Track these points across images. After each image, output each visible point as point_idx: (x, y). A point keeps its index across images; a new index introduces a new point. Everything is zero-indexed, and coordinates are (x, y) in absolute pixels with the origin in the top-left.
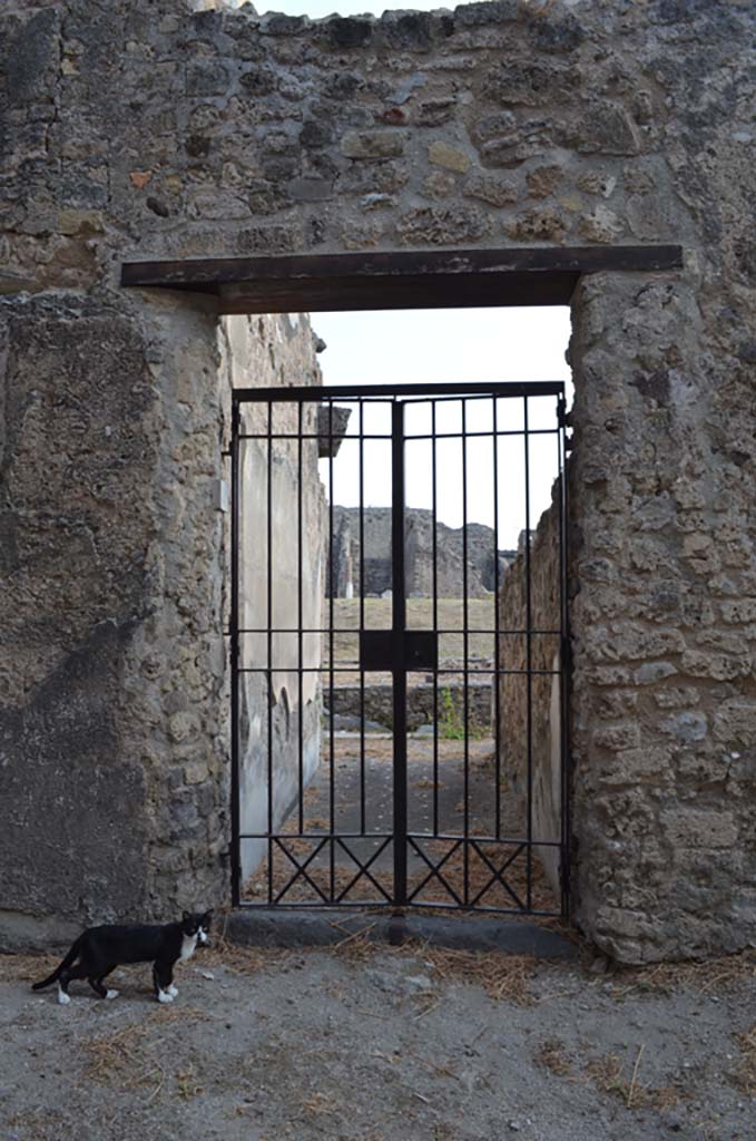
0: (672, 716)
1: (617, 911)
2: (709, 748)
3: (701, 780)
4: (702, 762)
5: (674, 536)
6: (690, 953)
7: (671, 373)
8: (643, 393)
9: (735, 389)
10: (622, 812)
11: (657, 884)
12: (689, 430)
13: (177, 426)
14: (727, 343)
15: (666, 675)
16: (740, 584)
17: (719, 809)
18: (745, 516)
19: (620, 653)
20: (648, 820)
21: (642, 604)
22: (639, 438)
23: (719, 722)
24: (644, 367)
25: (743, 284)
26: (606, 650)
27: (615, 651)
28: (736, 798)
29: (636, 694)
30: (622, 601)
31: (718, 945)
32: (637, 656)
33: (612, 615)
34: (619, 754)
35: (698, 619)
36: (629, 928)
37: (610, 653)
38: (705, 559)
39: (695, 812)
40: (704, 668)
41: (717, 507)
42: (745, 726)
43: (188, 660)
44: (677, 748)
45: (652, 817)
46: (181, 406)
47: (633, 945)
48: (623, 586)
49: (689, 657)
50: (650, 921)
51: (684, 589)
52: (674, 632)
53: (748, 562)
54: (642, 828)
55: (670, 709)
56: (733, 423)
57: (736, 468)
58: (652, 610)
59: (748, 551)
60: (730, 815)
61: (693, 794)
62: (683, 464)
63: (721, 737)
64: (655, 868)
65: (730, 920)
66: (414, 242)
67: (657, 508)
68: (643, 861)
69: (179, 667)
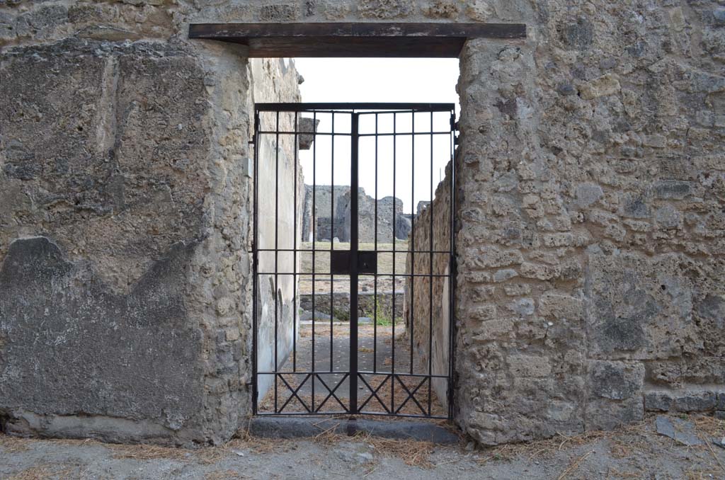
0: (514, 300)
1: (481, 414)
2: (535, 319)
3: (530, 338)
4: (531, 327)
5: (518, 195)
6: (522, 438)
7: (518, 99)
8: (501, 111)
9: (554, 110)
10: (485, 357)
11: (504, 398)
12: (528, 133)
13: (222, 124)
14: (550, 83)
15: (511, 277)
16: (555, 224)
17: (541, 354)
18: (559, 184)
19: (485, 264)
20: (500, 361)
21: (498, 235)
22: (498, 137)
23: (541, 304)
24: (503, 96)
25: (561, 48)
26: (477, 261)
27: (482, 262)
28: (551, 348)
29: (494, 288)
30: (487, 233)
31: (539, 434)
32: (495, 265)
33: (481, 241)
34: (484, 323)
35: (531, 244)
36: (488, 424)
37: (479, 264)
38: (535, 209)
39: (527, 357)
40: (534, 273)
41: (543, 179)
42: (556, 307)
43: (228, 266)
44: (517, 319)
45: (502, 359)
46: (225, 113)
47: (490, 433)
48: (487, 224)
49: (524, 266)
50: (500, 420)
51: (523, 226)
52: (516, 251)
53: (560, 211)
54: (496, 365)
55: (513, 296)
56: (553, 130)
57: (554, 156)
58: (504, 239)
59: (560, 205)
60: (547, 358)
61: (526, 346)
62: (523, 153)
63: (542, 313)
64: (503, 389)
65: (546, 419)
66: (367, 16)
67: (508, 179)
68: (497, 385)
69: (222, 270)
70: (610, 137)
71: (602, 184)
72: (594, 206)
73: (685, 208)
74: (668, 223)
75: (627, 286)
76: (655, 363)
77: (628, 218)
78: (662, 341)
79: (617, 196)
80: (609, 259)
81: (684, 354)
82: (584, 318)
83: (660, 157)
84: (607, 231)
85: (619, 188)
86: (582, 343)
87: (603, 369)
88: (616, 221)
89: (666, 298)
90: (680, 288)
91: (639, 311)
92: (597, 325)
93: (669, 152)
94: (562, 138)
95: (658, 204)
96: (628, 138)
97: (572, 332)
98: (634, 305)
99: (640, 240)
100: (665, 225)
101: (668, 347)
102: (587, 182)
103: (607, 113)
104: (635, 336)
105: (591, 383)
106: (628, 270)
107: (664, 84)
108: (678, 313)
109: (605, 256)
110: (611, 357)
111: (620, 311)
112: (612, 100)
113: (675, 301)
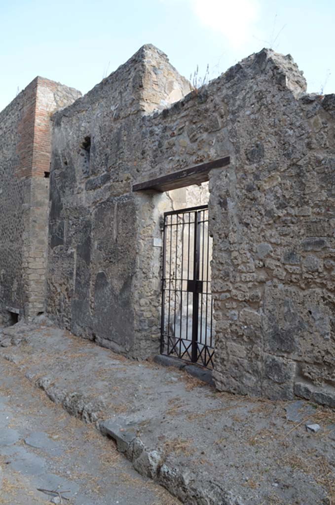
0: (229, 311)
1: (216, 371)
2: (238, 323)
3: (237, 334)
4: (237, 328)
5: (229, 252)
6: (232, 391)
7: (228, 199)
8: (221, 206)
11: (225, 366)
12: (232, 217)
13: (142, 225)
14: (243, 186)
15: (228, 297)
16: (246, 268)
17: (241, 345)
19: (216, 289)
21: (222, 274)
22: (220, 221)
23: (240, 315)
24: (221, 198)
25: (247, 164)
26: (213, 288)
28: (246, 342)
29: (220, 303)
30: (217, 273)
31: (239, 391)
32: (220, 291)
35: (235, 279)
36: (218, 377)
38: (237, 260)
39: (235, 344)
40: (237, 296)
41: (240, 242)
42: (247, 317)
43: (145, 285)
44: (231, 322)
45: (224, 343)
46: (143, 220)
47: (219, 383)
48: (217, 268)
49: (233, 292)
50: (223, 377)
51: (232, 269)
52: (228, 283)
53: (249, 261)
54: (222, 346)
55: (229, 309)
56: (244, 213)
57: (246, 228)
59: (249, 257)
60: (244, 347)
61: (235, 338)
62: (231, 228)
63: (241, 320)
64: (225, 360)
65: (243, 383)
66: (178, 169)
67: (225, 243)
68: (222, 357)
69: (143, 287)
70: (274, 213)
71: (271, 243)
72: (267, 257)
73: (323, 256)
74: (311, 267)
75: (286, 309)
76: (304, 364)
77: (286, 264)
78: (308, 350)
79: (280, 250)
80: (276, 290)
81: (324, 362)
82: (262, 326)
83: (307, 222)
84: (275, 272)
85: (281, 245)
86: (261, 342)
87: (271, 360)
88: (279, 266)
89: (311, 320)
90: (321, 314)
91: (293, 327)
92: (268, 331)
93: (313, 218)
94: (249, 217)
95: (305, 254)
96: (286, 212)
97: (255, 333)
98: (290, 322)
99: (295, 279)
100: (309, 268)
101: (312, 355)
102: (263, 243)
103: (272, 198)
104: (289, 343)
105: (264, 368)
106: (287, 298)
107: (308, 172)
108: (319, 332)
109: (273, 288)
110: (276, 354)
111: (281, 324)
112: (275, 189)
113: (317, 322)
